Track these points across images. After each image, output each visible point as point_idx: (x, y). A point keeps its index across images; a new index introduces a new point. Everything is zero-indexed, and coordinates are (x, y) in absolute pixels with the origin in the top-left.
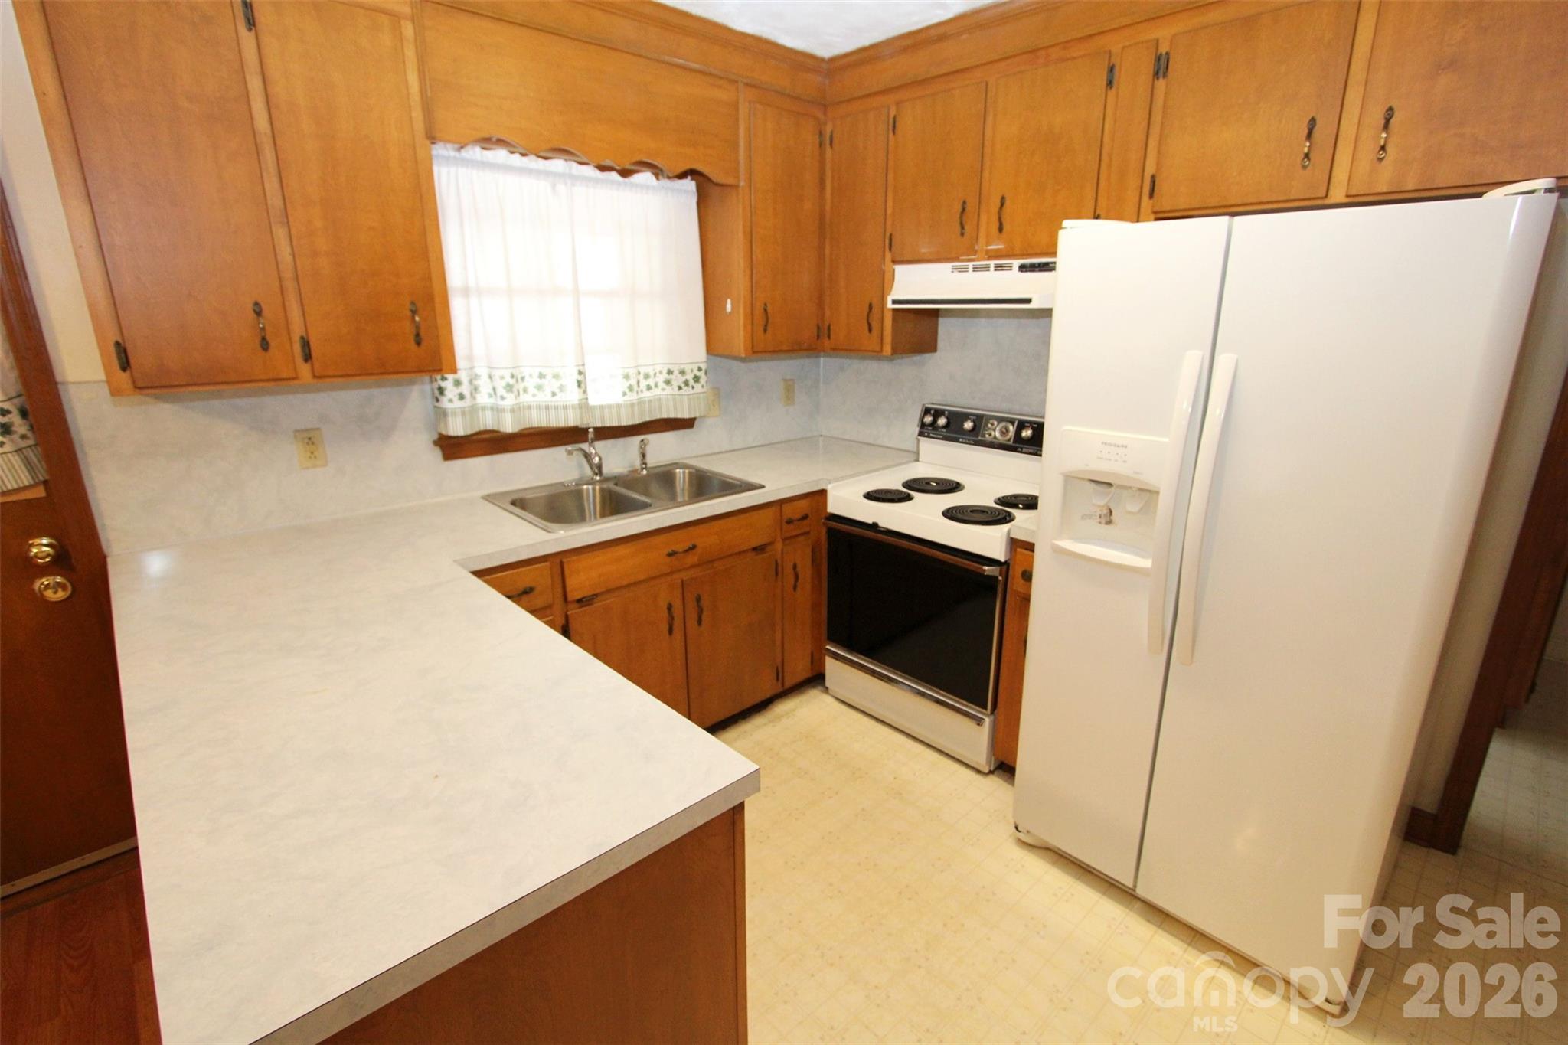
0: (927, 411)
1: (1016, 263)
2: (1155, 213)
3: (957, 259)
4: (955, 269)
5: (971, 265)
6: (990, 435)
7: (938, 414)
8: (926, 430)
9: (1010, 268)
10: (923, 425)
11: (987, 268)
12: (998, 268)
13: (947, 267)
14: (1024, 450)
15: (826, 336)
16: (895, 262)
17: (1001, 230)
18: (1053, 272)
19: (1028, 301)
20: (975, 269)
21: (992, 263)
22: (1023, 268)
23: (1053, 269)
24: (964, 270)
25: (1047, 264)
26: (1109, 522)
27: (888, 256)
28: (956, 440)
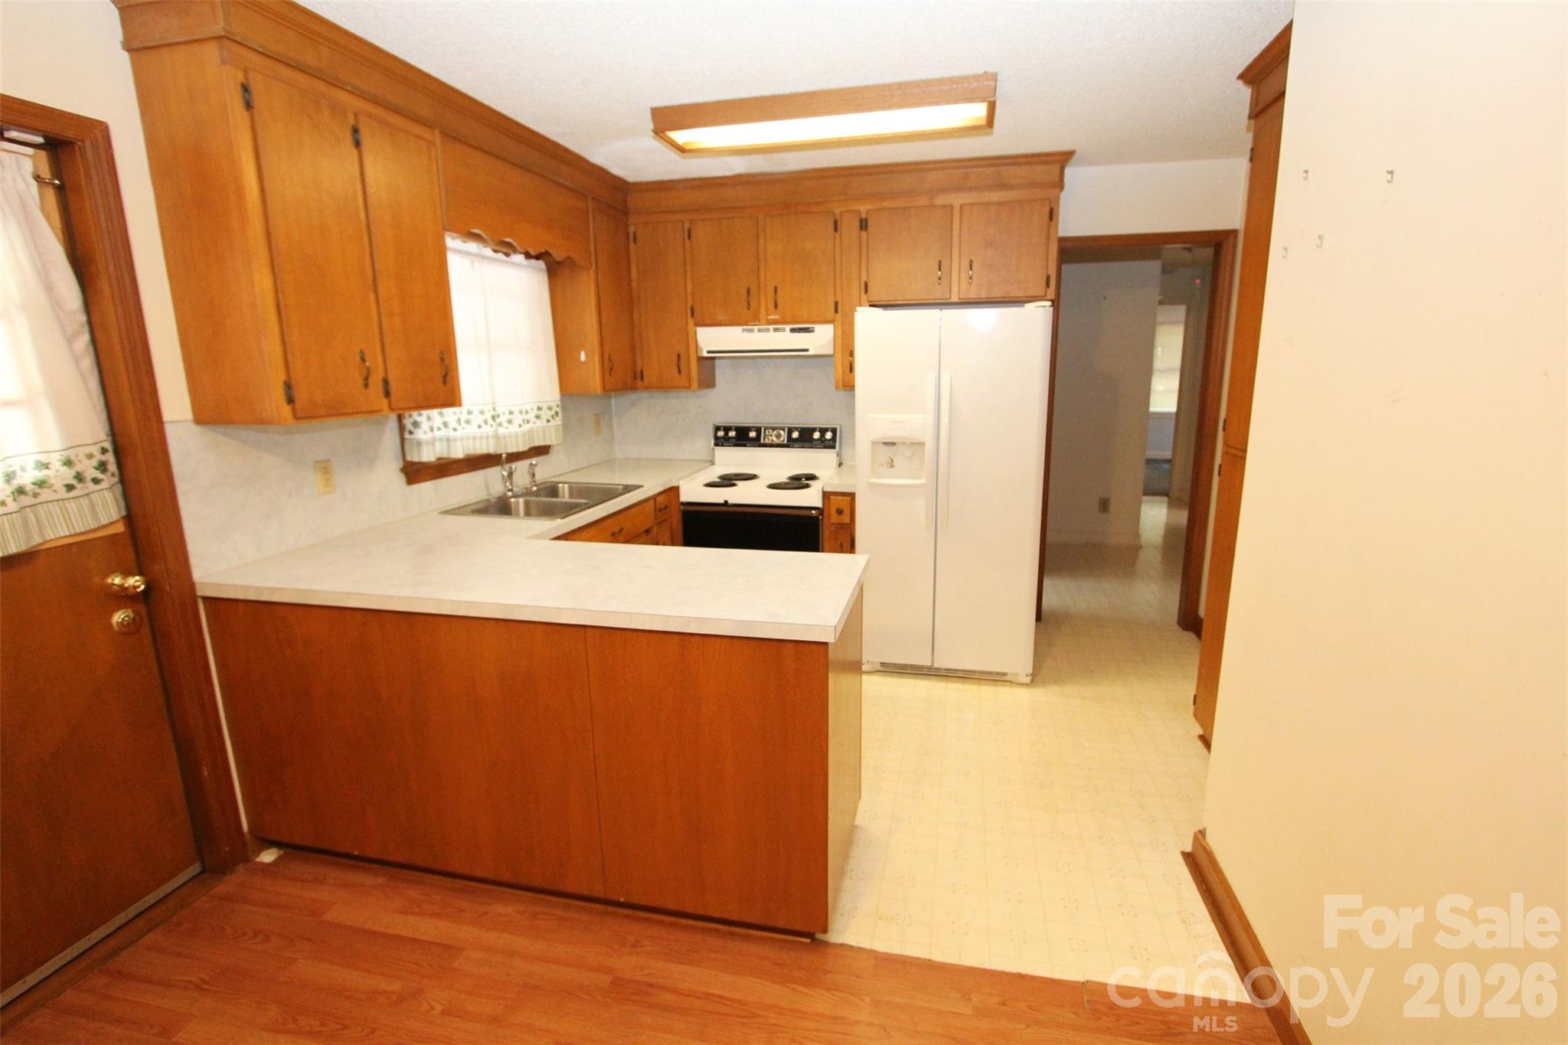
0: (717, 429)
1: (788, 327)
2: (869, 302)
3: (746, 324)
4: (744, 330)
5: (756, 328)
6: (769, 439)
7: (727, 429)
8: (719, 442)
9: (784, 330)
10: (716, 438)
11: (768, 330)
12: (776, 330)
13: (738, 329)
14: (795, 446)
15: (640, 378)
16: (697, 325)
17: (776, 306)
18: (812, 334)
19: (807, 350)
20: (759, 330)
21: (771, 327)
22: (793, 330)
23: (813, 331)
24: (752, 331)
25: (808, 328)
26: (892, 466)
27: (691, 321)
28: (745, 446)
